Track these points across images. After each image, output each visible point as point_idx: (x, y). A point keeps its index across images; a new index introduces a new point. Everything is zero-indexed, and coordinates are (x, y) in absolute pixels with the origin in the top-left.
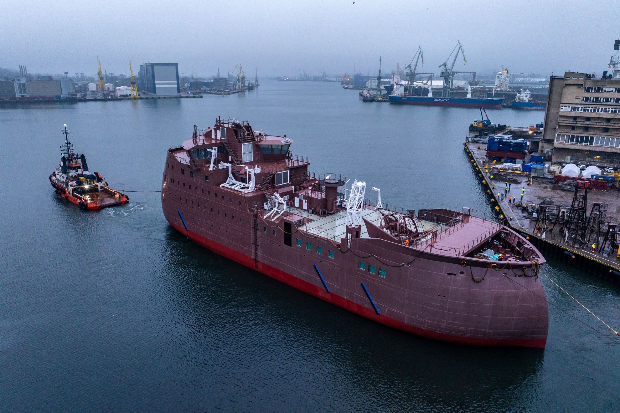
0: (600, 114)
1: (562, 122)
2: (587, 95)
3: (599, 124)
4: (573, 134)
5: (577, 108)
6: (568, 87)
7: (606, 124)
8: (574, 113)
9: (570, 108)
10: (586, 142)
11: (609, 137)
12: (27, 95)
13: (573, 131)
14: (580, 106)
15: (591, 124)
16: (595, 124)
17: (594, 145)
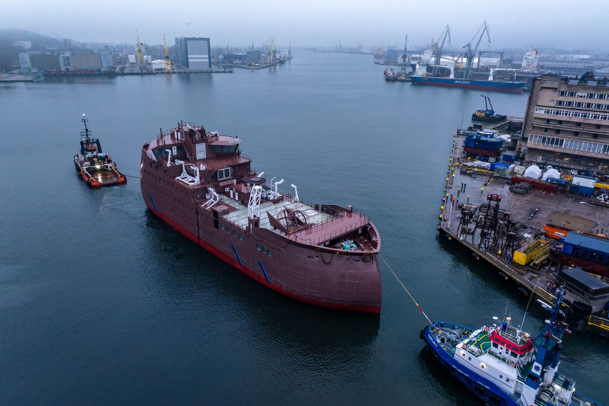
0: (571, 118)
1: (536, 123)
2: (561, 98)
3: (570, 127)
4: (545, 136)
5: (550, 111)
6: (543, 90)
7: (576, 128)
8: (547, 115)
9: (544, 110)
10: (557, 144)
11: (578, 140)
12: (71, 68)
13: (545, 133)
14: (553, 109)
15: (563, 127)
16: (565, 127)
17: (563, 147)
